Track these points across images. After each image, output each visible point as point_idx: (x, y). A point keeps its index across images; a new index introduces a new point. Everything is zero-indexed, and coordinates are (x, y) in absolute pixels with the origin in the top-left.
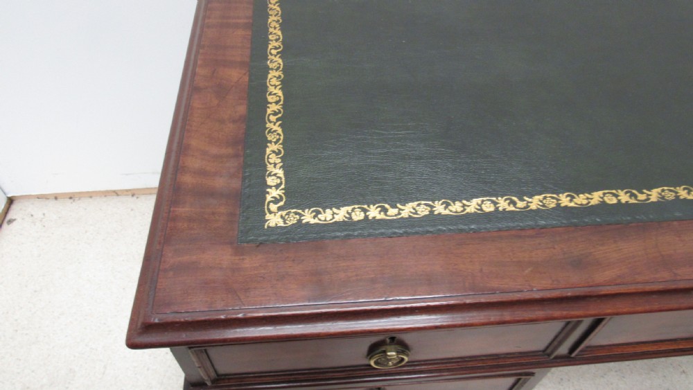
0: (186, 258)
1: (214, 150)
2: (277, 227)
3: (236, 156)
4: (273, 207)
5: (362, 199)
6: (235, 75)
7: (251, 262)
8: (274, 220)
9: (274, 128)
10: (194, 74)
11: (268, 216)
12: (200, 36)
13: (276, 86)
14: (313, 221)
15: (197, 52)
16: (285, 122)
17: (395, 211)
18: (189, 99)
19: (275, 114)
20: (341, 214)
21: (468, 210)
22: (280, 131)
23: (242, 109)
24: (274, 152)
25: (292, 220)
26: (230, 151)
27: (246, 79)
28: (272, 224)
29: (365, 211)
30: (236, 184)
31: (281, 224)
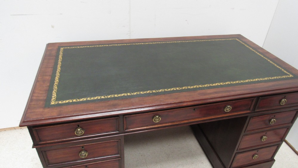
0: (32, 111)
1: (41, 92)
2: (53, 105)
3: (46, 93)
4: (53, 101)
5: (72, 99)
6: (48, 78)
7: (47, 110)
8: (53, 103)
9: (55, 87)
10: (38, 78)
11: (51, 103)
12: (40, 70)
13: (57, 79)
14: (61, 103)
15: (39, 74)
16: (58, 86)
17: (79, 100)
18: (36, 83)
19: (56, 85)
20: (67, 101)
21: (95, 99)
22: (57, 88)
23: (48, 84)
24: (55, 92)
25: (57, 103)
26: (45, 92)
27: (50, 78)
28: (52, 104)
29: (72, 100)
30: (45, 98)
31: (54, 104)
